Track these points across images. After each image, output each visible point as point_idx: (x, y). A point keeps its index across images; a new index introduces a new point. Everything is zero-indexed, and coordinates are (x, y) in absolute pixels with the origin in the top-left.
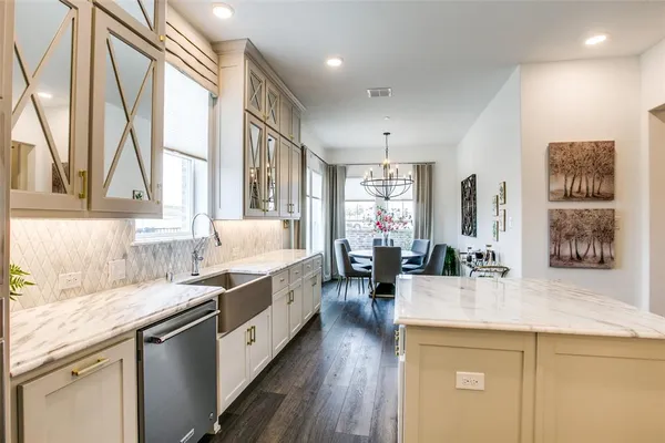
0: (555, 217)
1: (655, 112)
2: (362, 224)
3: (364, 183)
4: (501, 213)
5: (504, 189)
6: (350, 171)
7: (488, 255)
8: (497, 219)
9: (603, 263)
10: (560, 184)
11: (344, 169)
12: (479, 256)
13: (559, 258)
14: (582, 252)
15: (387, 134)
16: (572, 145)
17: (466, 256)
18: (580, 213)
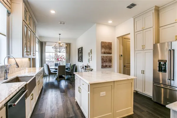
0: (103, 57)
1: (118, 38)
2: (52, 59)
3: (53, 48)
4: (90, 56)
5: (91, 51)
6: (47, 44)
7: (88, 66)
8: (89, 58)
9: (110, 67)
10: (103, 50)
11: (45, 43)
12: (86, 67)
13: (103, 66)
14: (107, 65)
15: (60, 34)
16: (105, 42)
17: (82, 67)
18: (107, 57)
